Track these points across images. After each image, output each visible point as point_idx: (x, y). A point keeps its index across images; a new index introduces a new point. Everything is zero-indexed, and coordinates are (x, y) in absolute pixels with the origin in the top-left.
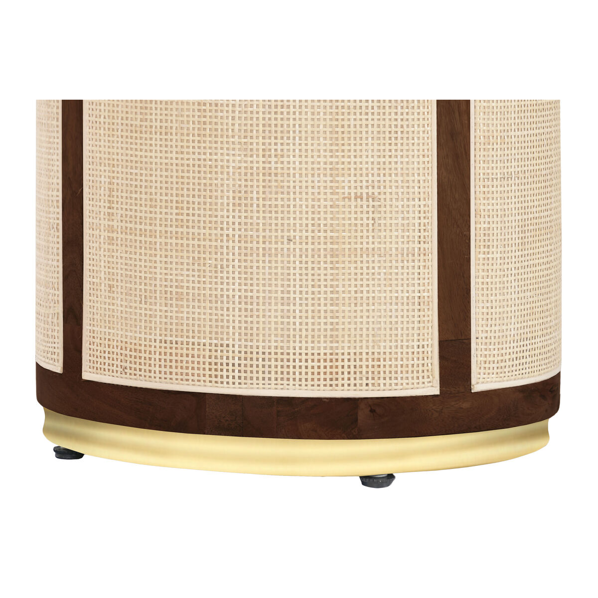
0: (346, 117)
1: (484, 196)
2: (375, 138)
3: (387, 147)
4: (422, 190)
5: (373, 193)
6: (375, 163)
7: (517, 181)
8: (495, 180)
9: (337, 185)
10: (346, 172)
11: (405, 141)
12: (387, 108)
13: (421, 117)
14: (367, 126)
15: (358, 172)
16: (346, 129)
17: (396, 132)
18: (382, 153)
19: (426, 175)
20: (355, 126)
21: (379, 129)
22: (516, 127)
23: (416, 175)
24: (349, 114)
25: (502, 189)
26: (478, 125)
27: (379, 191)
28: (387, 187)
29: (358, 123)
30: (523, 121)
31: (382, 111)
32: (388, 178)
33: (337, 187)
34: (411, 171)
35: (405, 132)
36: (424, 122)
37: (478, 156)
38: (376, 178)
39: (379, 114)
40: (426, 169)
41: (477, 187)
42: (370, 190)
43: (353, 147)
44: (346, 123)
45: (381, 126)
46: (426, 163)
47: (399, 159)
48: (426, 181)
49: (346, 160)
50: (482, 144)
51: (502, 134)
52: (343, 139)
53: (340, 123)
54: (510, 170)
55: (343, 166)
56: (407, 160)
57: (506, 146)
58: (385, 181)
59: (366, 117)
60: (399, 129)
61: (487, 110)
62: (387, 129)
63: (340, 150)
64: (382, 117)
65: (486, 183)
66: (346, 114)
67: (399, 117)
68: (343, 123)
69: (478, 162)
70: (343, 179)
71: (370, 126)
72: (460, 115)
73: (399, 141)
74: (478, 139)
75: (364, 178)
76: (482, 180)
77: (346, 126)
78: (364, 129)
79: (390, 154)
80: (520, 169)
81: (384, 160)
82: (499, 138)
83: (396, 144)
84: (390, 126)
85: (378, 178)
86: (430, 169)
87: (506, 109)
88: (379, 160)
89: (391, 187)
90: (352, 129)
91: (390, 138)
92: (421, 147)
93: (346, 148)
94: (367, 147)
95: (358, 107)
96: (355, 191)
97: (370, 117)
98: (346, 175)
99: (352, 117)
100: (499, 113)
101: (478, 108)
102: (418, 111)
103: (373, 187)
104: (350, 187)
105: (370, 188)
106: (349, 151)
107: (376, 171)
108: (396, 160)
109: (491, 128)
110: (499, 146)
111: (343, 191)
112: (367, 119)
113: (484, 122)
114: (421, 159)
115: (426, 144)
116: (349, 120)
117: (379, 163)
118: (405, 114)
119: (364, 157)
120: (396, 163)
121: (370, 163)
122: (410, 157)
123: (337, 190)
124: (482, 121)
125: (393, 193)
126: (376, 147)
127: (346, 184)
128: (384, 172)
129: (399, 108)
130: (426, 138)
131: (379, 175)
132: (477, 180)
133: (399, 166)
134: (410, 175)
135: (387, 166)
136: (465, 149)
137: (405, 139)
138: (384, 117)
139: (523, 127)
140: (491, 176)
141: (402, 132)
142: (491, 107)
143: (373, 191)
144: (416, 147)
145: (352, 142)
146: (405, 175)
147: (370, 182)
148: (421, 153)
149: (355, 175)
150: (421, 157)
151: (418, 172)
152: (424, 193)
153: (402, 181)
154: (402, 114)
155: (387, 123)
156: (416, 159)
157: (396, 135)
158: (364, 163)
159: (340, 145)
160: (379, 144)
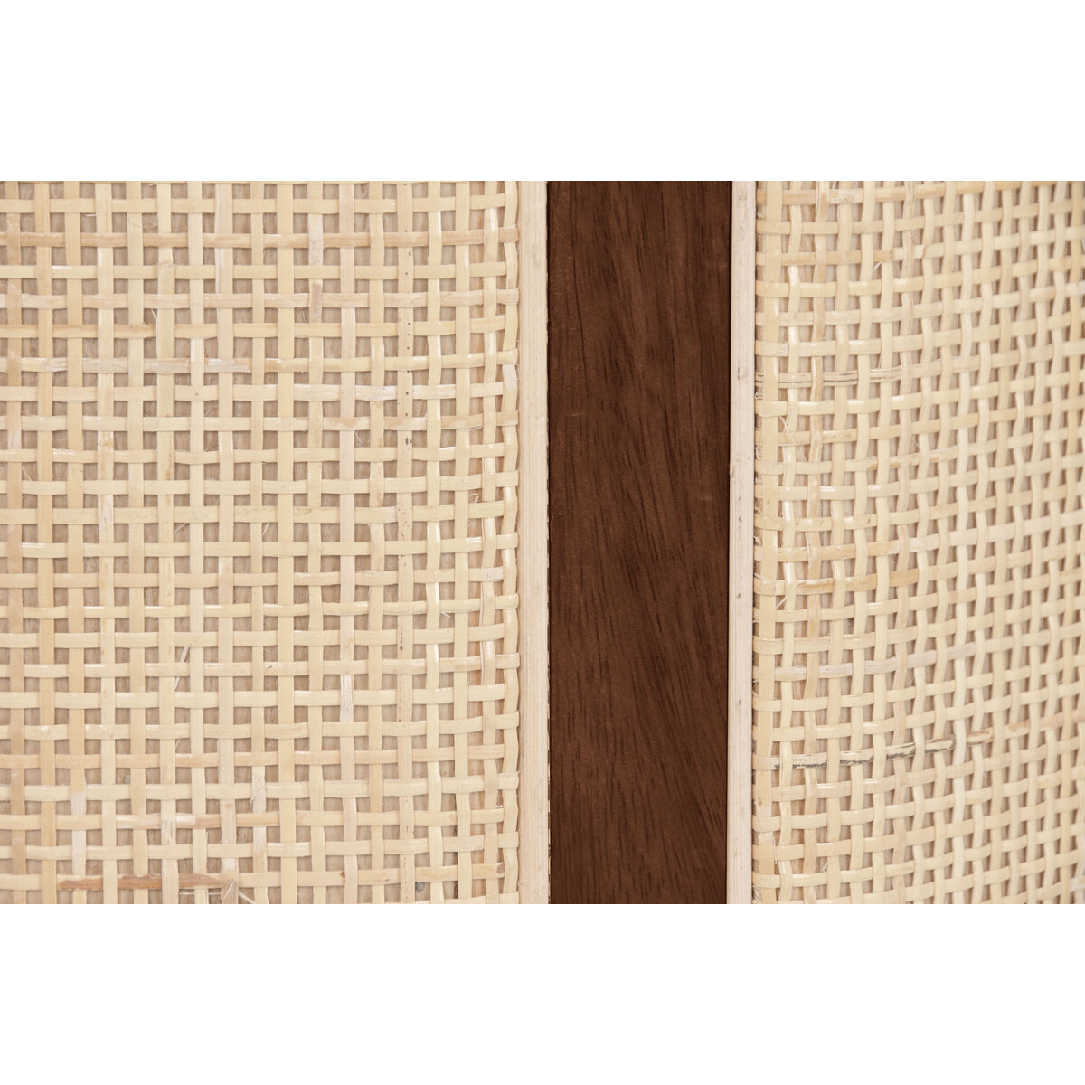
0: (75, 485)
1: (798, 851)
2: (226, 593)
3: (288, 637)
4: (466, 843)
5: (215, 864)
6: (226, 715)
7: (980, 764)
8: (857, 771)
9: (31, 821)
10: (78, 760)
11: (378, 605)
12: (285, 440)
13: (463, 482)
14: (182, 529)
15: (139, 761)
16: (76, 547)
17: (334, 562)
18: (260, 667)
19: (490, 766)
20: (122, 532)
21: (241, 549)
22: (982, 504)
23: (434, 769)
24: (90, 470)
25: (898, 810)
26: (769, 509)
27: (244, 850)
28: (288, 832)
29: (138, 515)
30: (1020, 469)
31: (258, 456)
32: (288, 789)
33: (33, 837)
34: (407, 754)
35: (377, 561)
36: (477, 510)
37: (766, 662)
38: (229, 790)
39: (242, 471)
40: (489, 737)
41: (764, 810)
42: (201, 849)
43: (109, 638)
44: (76, 517)
45: (256, 531)
46: (489, 709)
47: (348, 695)
48: (491, 799)
49: (77, 700)
50: (790, 603)
51: (897, 547)
52: (60, 595)
53: (45, 517)
54: (941, 714)
55: (60, 732)
56: (388, 696)
57: (921, 602)
58: (273, 804)
59: (180, 487)
60: (348, 548)
61: (817, 435)
62: (287, 548)
63: (46, 653)
64: (258, 485)
65: (813, 789)
66: (75, 473)
67: (348, 486)
68: (60, 516)
69: (766, 688)
70: (60, 793)
71: (196, 532)
72: (673, 467)
73: (349, 606)
74: (767, 580)
75: (169, 792)
76: (786, 773)
77: (75, 533)
78: (167, 549)
79: (301, 668)
80: (997, 704)
81: (269, 698)
82: (883, 565)
83: (332, 622)
84: (302, 532)
85: (242, 791)
86: (511, 736)
87: (924, 425)
88: (244, 698)
89: (304, 833)
90: (107, 548)
91: (301, 593)
92: (462, 633)
93: (77, 640)
94: (182, 639)
95: (135, 440)
96: (125, 853)
97: (198, 485)
98: (77, 776)
99: (107, 487)
100: (884, 447)
101: (769, 425)
102: (448, 452)
103: (215, 834)
104: (95, 836)
105: (200, 836)
106: (94, 654)
107: (228, 757)
108: (330, 697)
109: (840, 520)
110: (881, 607)
111: (61, 852)
112: (183, 499)
113: (801, 492)
114: (463, 692)
115: (488, 616)
116: (90, 500)
117: (243, 715)
118: (377, 470)
119: (168, 684)
120: (333, 712)
121: (197, 716)
122: (406, 682)
123: (32, 851)
124: (791, 491)
125: (319, 862)
126: (228, 637)
127: (79, 820)
128: (270, 758)
129: (347, 439)
130: (488, 589)
131: (244, 774)
132: (764, 778)
133: (348, 727)
134: (406, 769)
135: (287, 729)
136: (700, 633)
137: (377, 594)
138: (270, 487)
139: (1017, 499)
140: (834, 755)
141: (363, 562)
142: (840, 420)
143: (215, 851)
144: (434, 635)
145: (108, 610)
146: (377, 772)
147: (199, 806)
148: (463, 659)
149: (123, 775)
150: (461, 679)
151: (446, 754)
152: (479, 856)
153: (364, 804)
154: (363, 470)
155: (287, 514)
156: (434, 695)
157: (331, 578)
158: (167, 715)
159: (46, 627)
160: (245, 623)
